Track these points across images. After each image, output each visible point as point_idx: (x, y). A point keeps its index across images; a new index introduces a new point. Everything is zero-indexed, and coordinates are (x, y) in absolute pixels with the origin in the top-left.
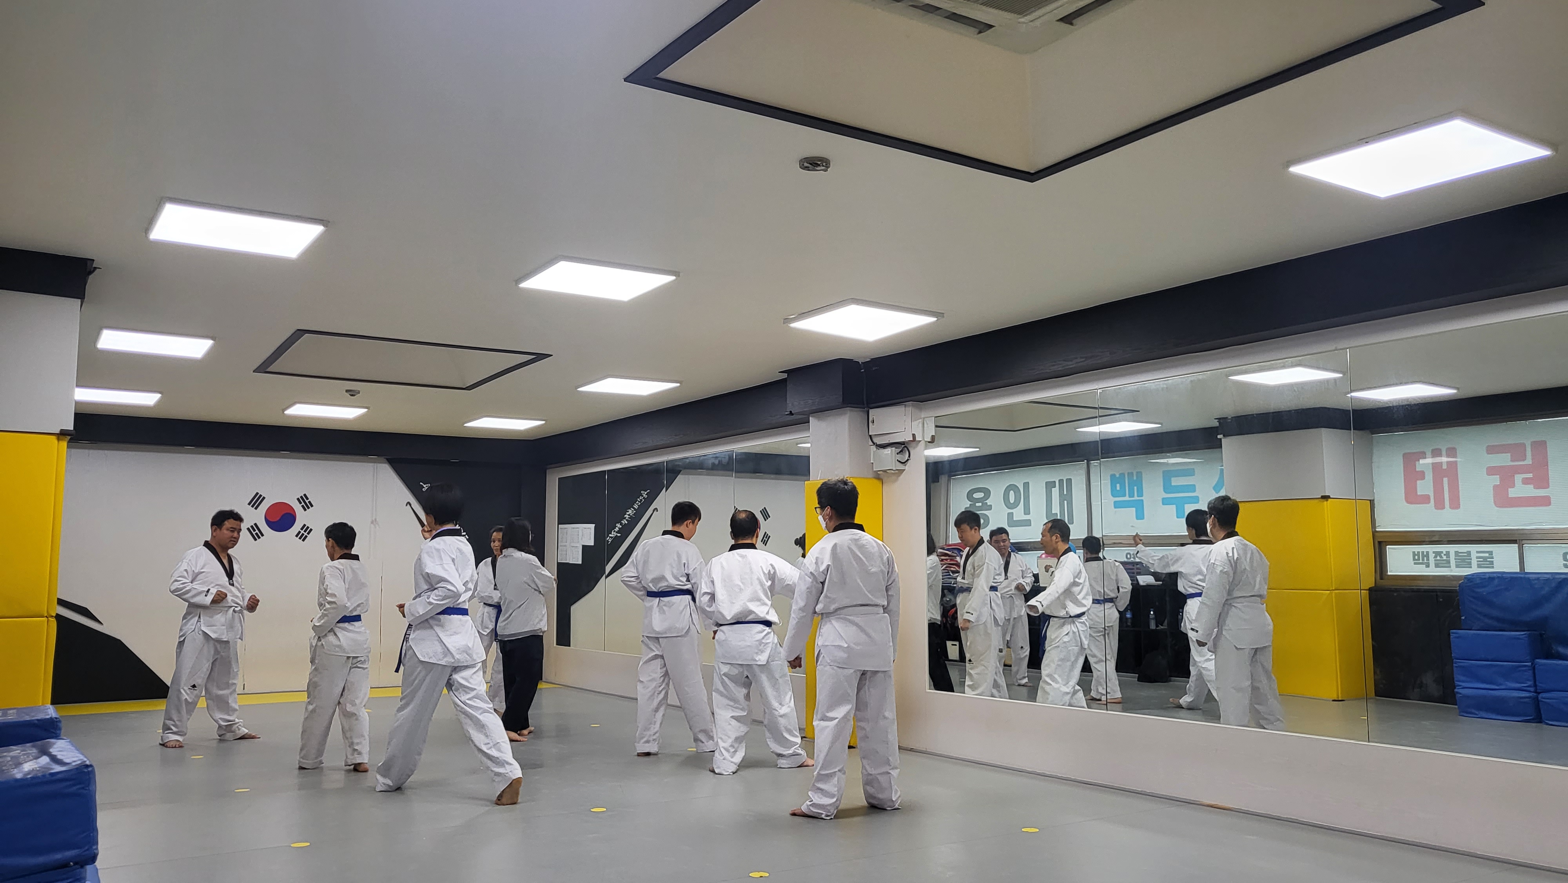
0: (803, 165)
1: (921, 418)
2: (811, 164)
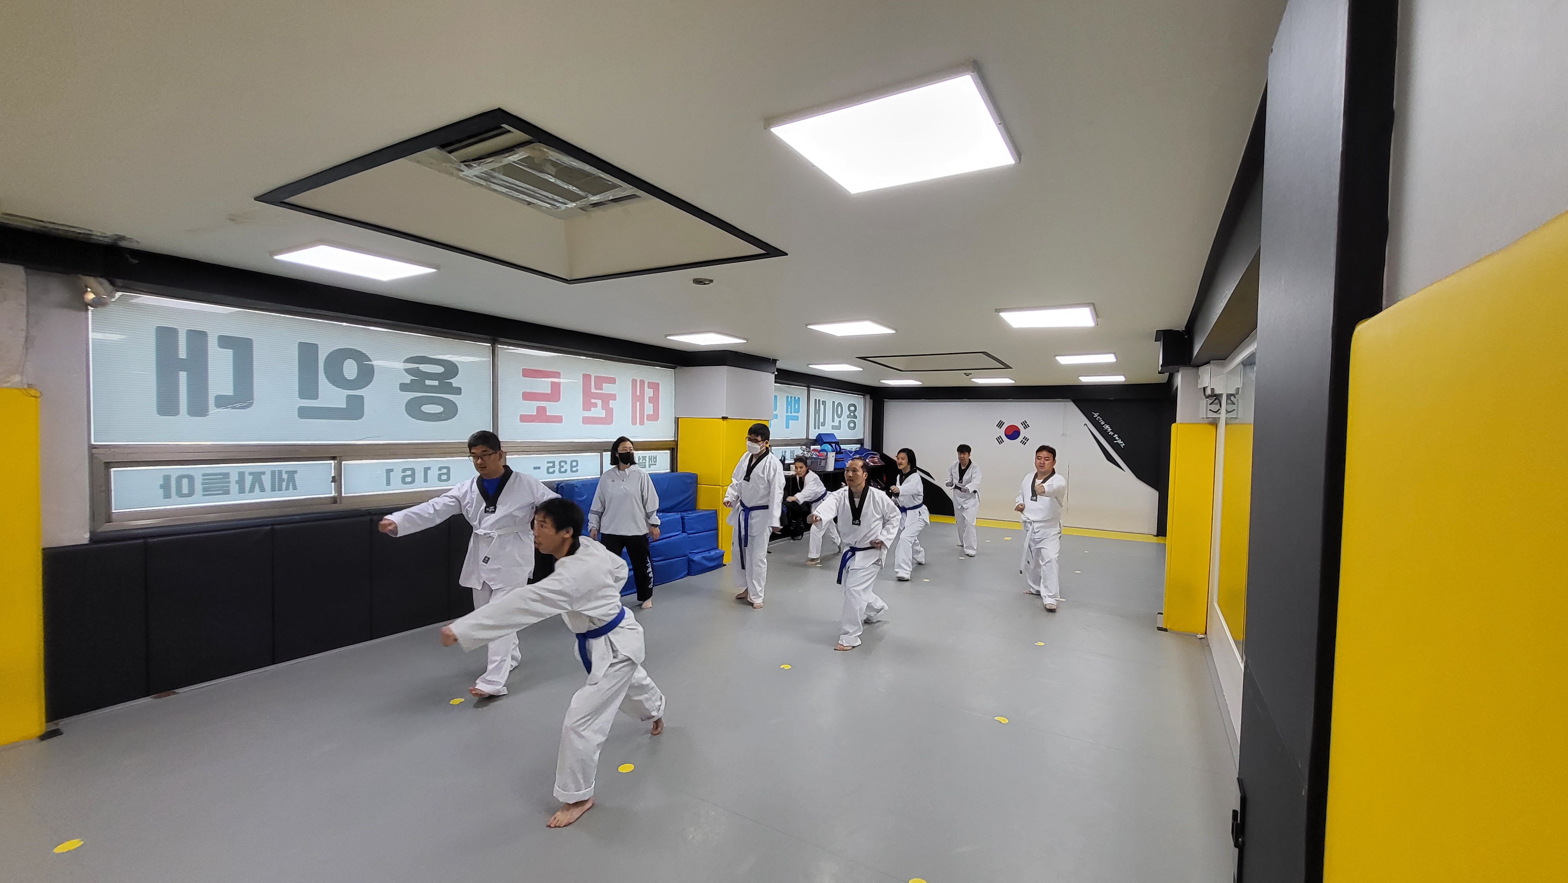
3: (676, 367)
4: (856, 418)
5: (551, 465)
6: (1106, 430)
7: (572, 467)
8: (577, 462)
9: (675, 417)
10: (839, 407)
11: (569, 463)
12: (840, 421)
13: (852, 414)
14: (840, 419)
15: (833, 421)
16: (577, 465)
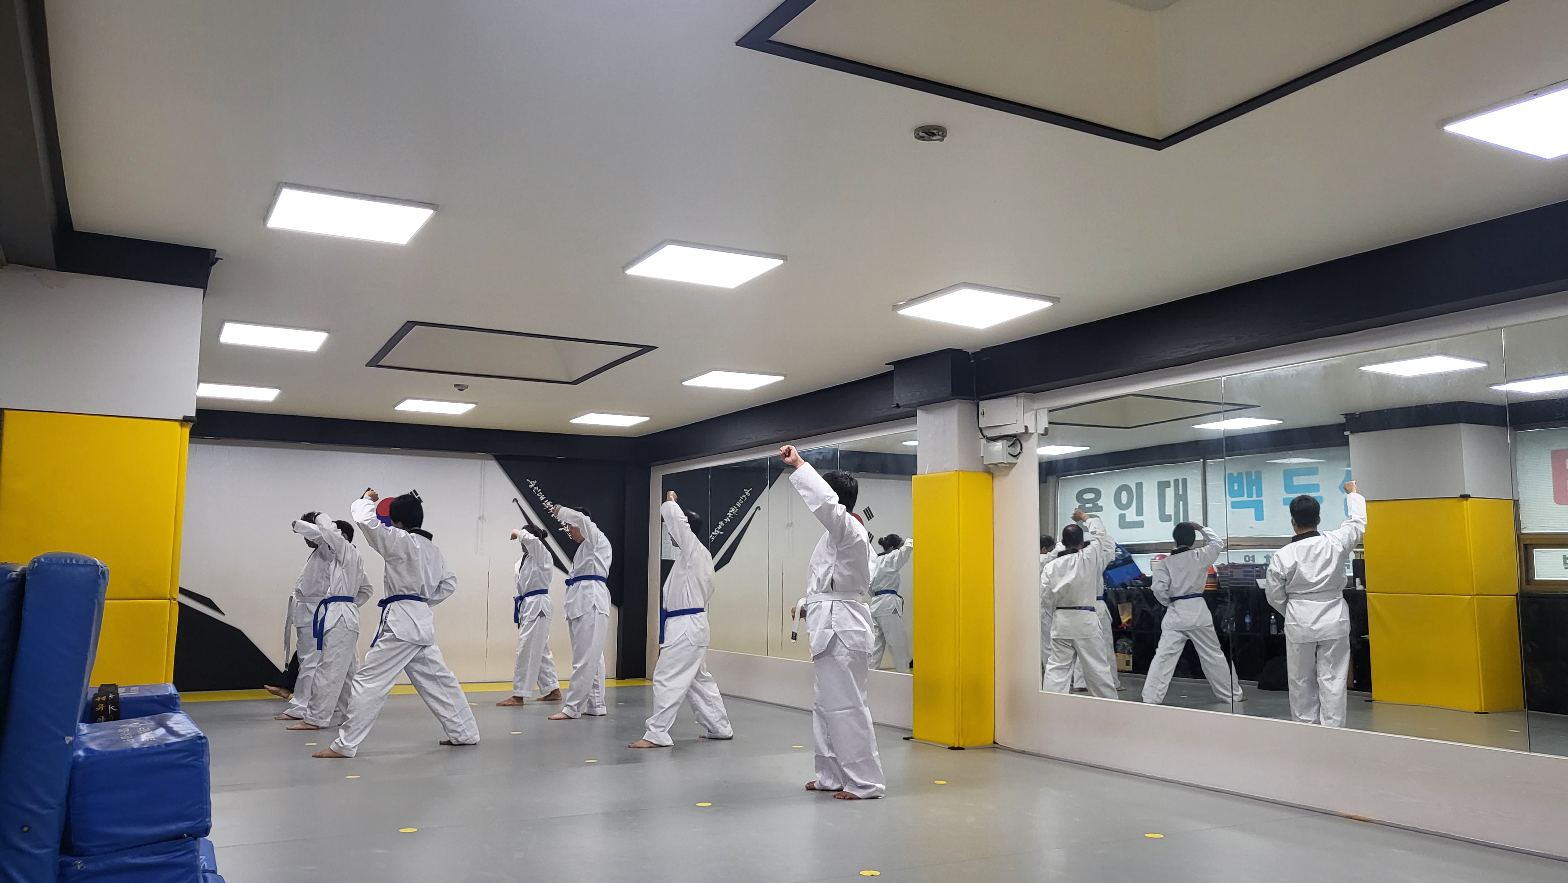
0: (918, 134)
1: (1033, 410)
2: (926, 133)
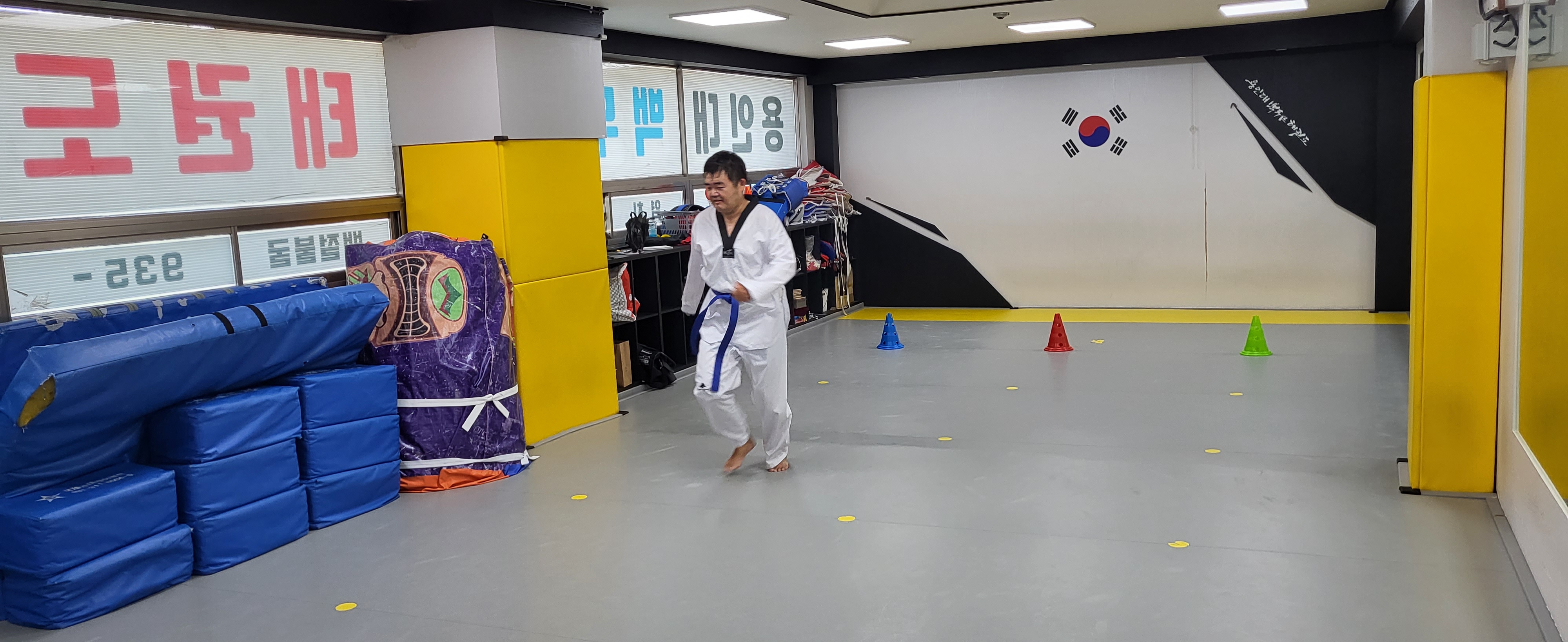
3: (385, 37)
4: (782, 127)
5: (117, 267)
6: (1273, 113)
7: (167, 269)
8: (178, 256)
9: (393, 147)
10: (746, 106)
11: (158, 260)
12: (749, 136)
13: (773, 119)
14: (748, 130)
15: (735, 134)
16: (179, 264)
